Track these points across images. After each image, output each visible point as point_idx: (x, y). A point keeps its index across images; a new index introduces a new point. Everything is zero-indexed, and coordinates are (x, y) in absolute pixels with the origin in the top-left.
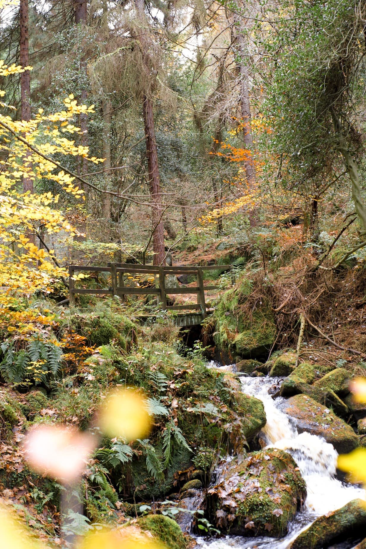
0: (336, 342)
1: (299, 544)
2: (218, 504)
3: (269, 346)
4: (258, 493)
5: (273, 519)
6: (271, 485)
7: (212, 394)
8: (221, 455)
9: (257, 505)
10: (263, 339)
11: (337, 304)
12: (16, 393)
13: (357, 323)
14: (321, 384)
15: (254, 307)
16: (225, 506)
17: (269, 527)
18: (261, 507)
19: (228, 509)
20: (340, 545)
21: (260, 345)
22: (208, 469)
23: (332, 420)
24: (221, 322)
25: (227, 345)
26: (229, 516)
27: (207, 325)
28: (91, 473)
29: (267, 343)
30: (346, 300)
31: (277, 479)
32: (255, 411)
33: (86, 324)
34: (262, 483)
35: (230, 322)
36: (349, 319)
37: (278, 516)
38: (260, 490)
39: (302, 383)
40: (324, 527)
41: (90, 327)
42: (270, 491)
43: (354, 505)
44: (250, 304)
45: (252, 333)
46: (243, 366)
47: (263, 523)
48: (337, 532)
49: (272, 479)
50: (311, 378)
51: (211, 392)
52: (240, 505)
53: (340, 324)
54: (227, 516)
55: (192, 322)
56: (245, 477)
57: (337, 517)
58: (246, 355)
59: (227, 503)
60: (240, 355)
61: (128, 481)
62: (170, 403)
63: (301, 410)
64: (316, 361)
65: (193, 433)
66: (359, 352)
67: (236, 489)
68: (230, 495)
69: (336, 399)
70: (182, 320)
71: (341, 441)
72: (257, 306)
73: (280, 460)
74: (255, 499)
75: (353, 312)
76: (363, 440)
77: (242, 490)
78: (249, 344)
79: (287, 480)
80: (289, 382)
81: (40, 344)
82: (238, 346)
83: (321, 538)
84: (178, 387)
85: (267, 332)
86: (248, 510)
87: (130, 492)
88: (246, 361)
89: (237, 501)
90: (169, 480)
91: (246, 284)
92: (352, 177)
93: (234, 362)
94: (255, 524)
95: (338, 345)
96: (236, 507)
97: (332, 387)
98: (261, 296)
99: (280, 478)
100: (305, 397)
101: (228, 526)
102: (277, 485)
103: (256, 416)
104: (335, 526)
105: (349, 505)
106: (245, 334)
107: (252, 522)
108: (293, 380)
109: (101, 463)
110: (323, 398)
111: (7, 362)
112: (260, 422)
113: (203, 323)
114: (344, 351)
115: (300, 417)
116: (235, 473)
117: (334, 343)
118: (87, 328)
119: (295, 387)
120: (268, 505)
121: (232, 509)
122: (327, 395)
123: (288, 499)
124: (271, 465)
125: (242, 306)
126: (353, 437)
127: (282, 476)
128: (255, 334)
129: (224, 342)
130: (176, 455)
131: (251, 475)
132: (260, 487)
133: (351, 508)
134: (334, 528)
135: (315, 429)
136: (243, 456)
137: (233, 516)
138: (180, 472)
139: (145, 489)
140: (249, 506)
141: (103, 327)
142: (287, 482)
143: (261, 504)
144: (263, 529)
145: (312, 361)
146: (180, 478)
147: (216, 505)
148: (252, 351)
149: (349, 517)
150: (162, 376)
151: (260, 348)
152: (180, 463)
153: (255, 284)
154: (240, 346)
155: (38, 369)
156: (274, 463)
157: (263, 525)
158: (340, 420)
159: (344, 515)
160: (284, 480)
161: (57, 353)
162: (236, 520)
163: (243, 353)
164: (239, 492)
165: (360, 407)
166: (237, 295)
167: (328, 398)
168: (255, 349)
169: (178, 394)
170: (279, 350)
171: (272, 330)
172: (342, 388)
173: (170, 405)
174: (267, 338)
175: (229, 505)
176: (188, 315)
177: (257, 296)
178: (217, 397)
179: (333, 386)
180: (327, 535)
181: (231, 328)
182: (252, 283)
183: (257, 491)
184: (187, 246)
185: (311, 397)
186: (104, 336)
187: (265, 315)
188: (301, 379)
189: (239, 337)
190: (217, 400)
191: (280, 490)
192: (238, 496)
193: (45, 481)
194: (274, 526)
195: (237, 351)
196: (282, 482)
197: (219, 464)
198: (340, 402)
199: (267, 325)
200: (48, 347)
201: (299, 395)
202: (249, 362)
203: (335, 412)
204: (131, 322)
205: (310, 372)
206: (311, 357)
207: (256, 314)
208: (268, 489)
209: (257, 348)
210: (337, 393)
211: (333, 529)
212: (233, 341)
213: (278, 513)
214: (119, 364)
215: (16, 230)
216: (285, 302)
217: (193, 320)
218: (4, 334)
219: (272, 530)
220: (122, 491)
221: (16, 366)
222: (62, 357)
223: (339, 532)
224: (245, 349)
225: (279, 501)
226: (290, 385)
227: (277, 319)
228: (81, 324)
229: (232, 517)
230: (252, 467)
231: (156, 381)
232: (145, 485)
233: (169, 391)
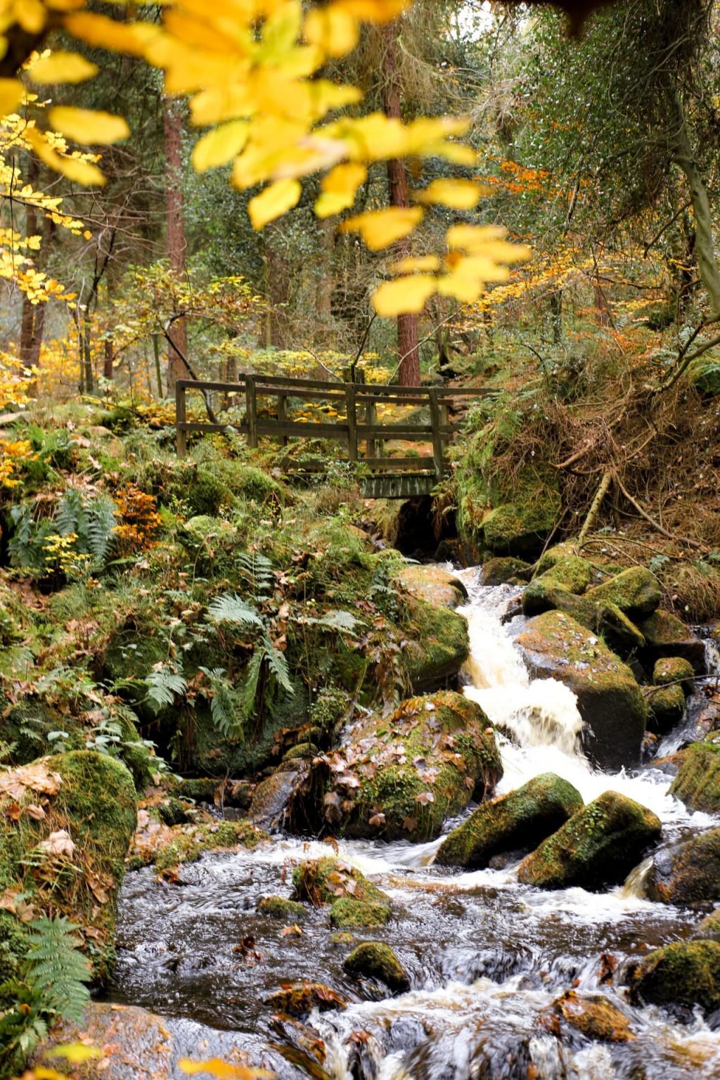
0: (664, 525)
1: (447, 851)
2: (329, 783)
3: (544, 533)
4: (398, 764)
5: (418, 811)
6: (425, 753)
7: (359, 598)
8: (361, 703)
9: (392, 785)
10: (535, 519)
11: (680, 459)
12: (36, 595)
13: (709, 493)
14: (599, 595)
15: (522, 460)
16: (339, 785)
17: (410, 824)
18: (399, 789)
19: (344, 791)
20: (512, 854)
21: (528, 531)
22: (331, 725)
23: (596, 655)
24: (464, 490)
25: (471, 531)
26: (346, 804)
27: (441, 496)
28: (101, 717)
29: (542, 528)
30: (697, 450)
31: (439, 744)
32: (445, 632)
33: (172, 478)
34: (409, 748)
35: (481, 490)
36: (697, 486)
37: (425, 804)
38: (403, 760)
39: (557, 591)
40: (488, 821)
41: (178, 483)
42: (421, 762)
43: (539, 783)
44: (515, 454)
45: (514, 509)
46: (494, 569)
47: (401, 816)
48: (506, 831)
49: (429, 742)
50: (581, 584)
51: (359, 594)
52: (364, 784)
53: (681, 494)
54: (342, 803)
55: (413, 489)
56: (385, 738)
57: (509, 804)
58: (501, 548)
59: (344, 780)
60: (490, 548)
61: (188, 741)
62: (274, 609)
63: (544, 637)
64: (613, 558)
65: (317, 664)
66: (697, 544)
67: (363, 758)
68: (351, 767)
69: (620, 620)
70: (393, 486)
71: (602, 692)
72: (527, 459)
73: (453, 712)
74: (391, 774)
75: (706, 473)
76: (658, 694)
77: (373, 759)
78: (507, 529)
79: (459, 747)
80: (536, 587)
81: (77, 509)
82: (488, 532)
83: (481, 841)
84: (292, 581)
85: (544, 507)
86: (377, 794)
87: (192, 760)
88: (499, 559)
89: (361, 779)
90: (265, 744)
91: (508, 418)
92: (698, 213)
93: (481, 563)
94: (386, 818)
95: (666, 532)
96: (357, 788)
97: (617, 599)
98: (537, 441)
99: (445, 741)
100: (560, 615)
101: (343, 820)
102: (436, 752)
103: (446, 642)
104: (505, 818)
105: (532, 783)
106: (502, 510)
107: (382, 815)
108: (544, 586)
109: (128, 703)
110: (594, 619)
111: (19, 540)
112: (452, 651)
113: (435, 491)
114: (672, 542)
115: (541, 649)
116: (372, 732)
117: (660, 527)
118: (173, 485)
119: (545, 597)
120: (411, 786)
121: (351, 791)
122: (604, 612)
123: (453, 777)
124: (433, 719)
125: (499, 459)
126: (628, 685)
127: (450, 740)
128: (520, 510)
129: (466, 525)
130: (282, 701)
131: (395, 735)
132: (405, 755)
133: (534, 788)
134: (502, 823)
135: (561, 669)
136: (392, 705)
137: (352, 804)
138: (285, 731)
139: (218, 756)
140: (380, 786)
141: (203, 483)
142: (457, 749)
143: (400, 784)
144: (401, 828)
145: (607, 558)
146: (285, 741)
147: (326, 784)
148: (512, 542)
149: (527, 803)
150: (265, 561)
151: (528, 537)
152: (289, 715)
153: (525, 418)
154: (490, 533)
155: (65, 550)
156: (441, 716)
157: (400, 820)
158: (612, 655)
159: (520, 801)
160: (451, 745)
161: (106, 525)
162: (355, 811)
163: (496, 545)
164: (367, 762)
165: (670, 639)
166: (492, 438)
167: (605, 618)
168: (519, 538)
169: (295, 595)
170: (564, 540)
171: (552, 505)
172: (637, 602)
173: (277, 613)
174: (542, 518)
175: (345, 785)
176: (405, 477)
177: (526, 441)
178: (370, 604)
179: (619, 598)
180: (490, 835)
181: (480, 499)
182: (521, 417)
183: (396, 762)
184: (485, 367)
185: (572, 616)
186: (205, 500)
187: (541, 477)
188: (560, 584)
189: (490, 516)
190: (368, 609)
191: (441, 761)
192: (364, 769)
193: (8, 722)
194: (420, 822)
195: (487, 541)
196: (448, 748)
197: (353, 719)
198: (627, 628)
199: (544, 493)
200: (89, 513)
201: (551, 612)
202: (505, 562)
203: (607, 641)
204: (271, 480)
205: (582, 572)
206: (604, 550)
207: (524, 473)
208: (419, 757)
209: (523, 537)
210: (627, 611)
211: (500, 824)
212: (479, 523)
213: (425, 800)
214: (187, 538)
215: (127, 325)
216: (581, 452)
217: (417, 485)
218: (21, 492)
219: (415, 829)
220: (176, 760)
221: (35, 547)
222: (115, 529)
223: (510, 829)
224: (500, 539)
225: (433, 780)
226: (536, 594)
227: (565, 485)
228: (163, 477)
229: (349, 805)
230: (401, 721)
231: (251, 570)
232: (218, 750)
233: (278, 589)
